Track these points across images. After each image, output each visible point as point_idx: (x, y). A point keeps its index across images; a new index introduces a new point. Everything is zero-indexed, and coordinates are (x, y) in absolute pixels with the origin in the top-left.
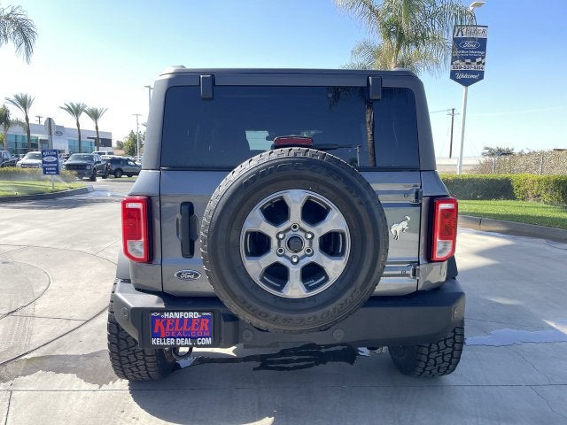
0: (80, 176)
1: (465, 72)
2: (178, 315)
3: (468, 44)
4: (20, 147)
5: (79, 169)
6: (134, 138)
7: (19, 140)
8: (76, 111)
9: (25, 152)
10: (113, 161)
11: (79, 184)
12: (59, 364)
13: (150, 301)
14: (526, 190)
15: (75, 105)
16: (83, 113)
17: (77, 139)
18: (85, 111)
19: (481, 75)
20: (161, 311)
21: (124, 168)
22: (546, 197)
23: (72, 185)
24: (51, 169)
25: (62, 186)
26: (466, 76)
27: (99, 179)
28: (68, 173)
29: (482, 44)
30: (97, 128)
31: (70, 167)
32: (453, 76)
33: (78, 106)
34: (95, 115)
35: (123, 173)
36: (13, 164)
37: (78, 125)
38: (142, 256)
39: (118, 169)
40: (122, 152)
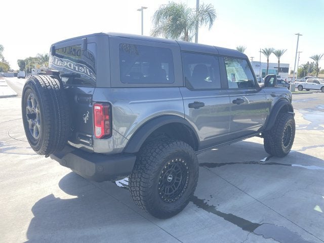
8: (267, 53)
15: (268, 49)
16: (272, 54)
17: (266, 68)
18: (273, 53)
30: (279, 61)
33: (270, 49)
34: (279, 54)
37: (268, 60)
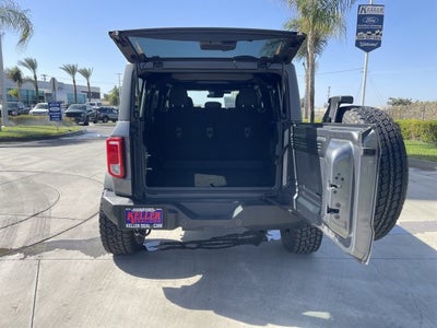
0: (77, 121)
1: (367, 41)
2: (142, 210)
3: (369, 20)
4: (30, 99)
5: (76, 117)
6: (116, 92)
7: (30, 93)
8: (72, 71)
9: (35, 103)
10: (102, 110)
11: (76, 128)
12: (69, 245)
13: (125, 201)
14: (410, 132)
15: (71, 66)
16: (78, 73)
17: (74, 93)
18: (79, 71)
19: (379, 44)
20: (132, 207)
21: (110, 115)
22: (424, 137)
23: (71, 128)
24: (55, 116)
25: (64, 129)
26: (367, 44)
27: (91, 124)
28: (68, 119)
29: (380, 19)
30: (88, 84)
31: (69, 115)
32: (358, 44)
33: (73, 67)
34: (86, 74)
35: (109, 119)
36: (26, 112)
37: (74, 82)
38: (119, 174)
39: (104, 116)
40: (108, 103)
